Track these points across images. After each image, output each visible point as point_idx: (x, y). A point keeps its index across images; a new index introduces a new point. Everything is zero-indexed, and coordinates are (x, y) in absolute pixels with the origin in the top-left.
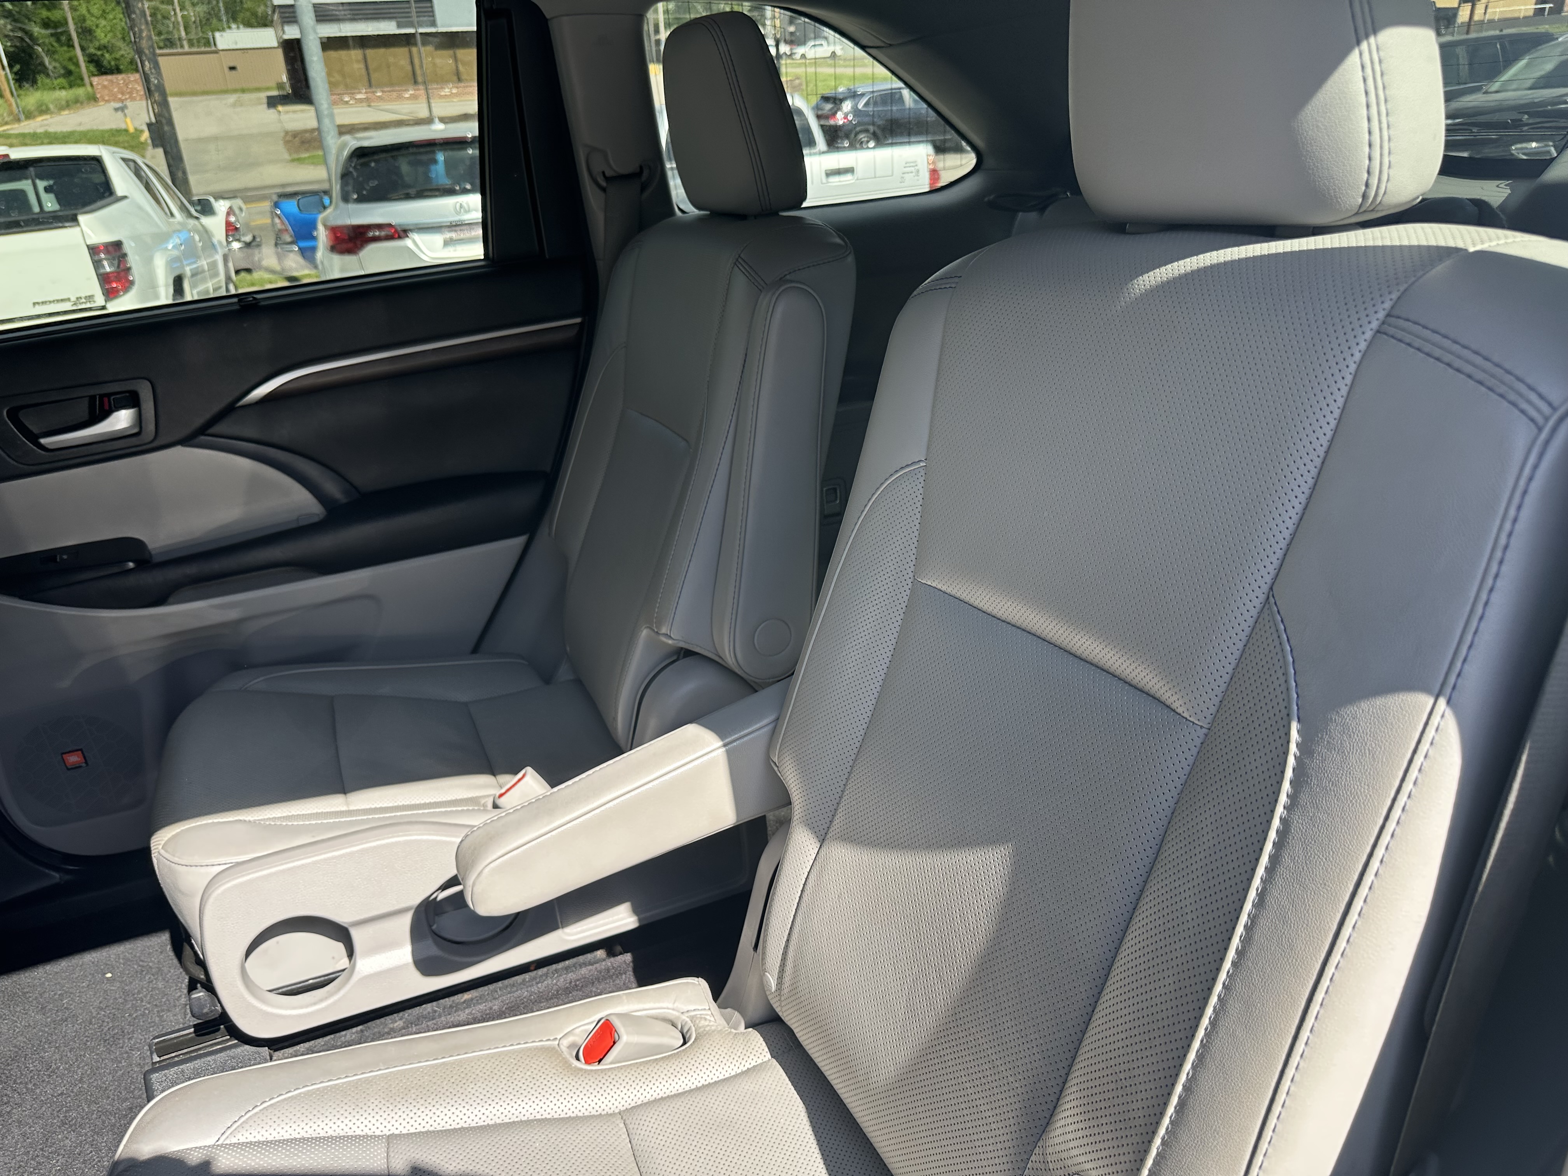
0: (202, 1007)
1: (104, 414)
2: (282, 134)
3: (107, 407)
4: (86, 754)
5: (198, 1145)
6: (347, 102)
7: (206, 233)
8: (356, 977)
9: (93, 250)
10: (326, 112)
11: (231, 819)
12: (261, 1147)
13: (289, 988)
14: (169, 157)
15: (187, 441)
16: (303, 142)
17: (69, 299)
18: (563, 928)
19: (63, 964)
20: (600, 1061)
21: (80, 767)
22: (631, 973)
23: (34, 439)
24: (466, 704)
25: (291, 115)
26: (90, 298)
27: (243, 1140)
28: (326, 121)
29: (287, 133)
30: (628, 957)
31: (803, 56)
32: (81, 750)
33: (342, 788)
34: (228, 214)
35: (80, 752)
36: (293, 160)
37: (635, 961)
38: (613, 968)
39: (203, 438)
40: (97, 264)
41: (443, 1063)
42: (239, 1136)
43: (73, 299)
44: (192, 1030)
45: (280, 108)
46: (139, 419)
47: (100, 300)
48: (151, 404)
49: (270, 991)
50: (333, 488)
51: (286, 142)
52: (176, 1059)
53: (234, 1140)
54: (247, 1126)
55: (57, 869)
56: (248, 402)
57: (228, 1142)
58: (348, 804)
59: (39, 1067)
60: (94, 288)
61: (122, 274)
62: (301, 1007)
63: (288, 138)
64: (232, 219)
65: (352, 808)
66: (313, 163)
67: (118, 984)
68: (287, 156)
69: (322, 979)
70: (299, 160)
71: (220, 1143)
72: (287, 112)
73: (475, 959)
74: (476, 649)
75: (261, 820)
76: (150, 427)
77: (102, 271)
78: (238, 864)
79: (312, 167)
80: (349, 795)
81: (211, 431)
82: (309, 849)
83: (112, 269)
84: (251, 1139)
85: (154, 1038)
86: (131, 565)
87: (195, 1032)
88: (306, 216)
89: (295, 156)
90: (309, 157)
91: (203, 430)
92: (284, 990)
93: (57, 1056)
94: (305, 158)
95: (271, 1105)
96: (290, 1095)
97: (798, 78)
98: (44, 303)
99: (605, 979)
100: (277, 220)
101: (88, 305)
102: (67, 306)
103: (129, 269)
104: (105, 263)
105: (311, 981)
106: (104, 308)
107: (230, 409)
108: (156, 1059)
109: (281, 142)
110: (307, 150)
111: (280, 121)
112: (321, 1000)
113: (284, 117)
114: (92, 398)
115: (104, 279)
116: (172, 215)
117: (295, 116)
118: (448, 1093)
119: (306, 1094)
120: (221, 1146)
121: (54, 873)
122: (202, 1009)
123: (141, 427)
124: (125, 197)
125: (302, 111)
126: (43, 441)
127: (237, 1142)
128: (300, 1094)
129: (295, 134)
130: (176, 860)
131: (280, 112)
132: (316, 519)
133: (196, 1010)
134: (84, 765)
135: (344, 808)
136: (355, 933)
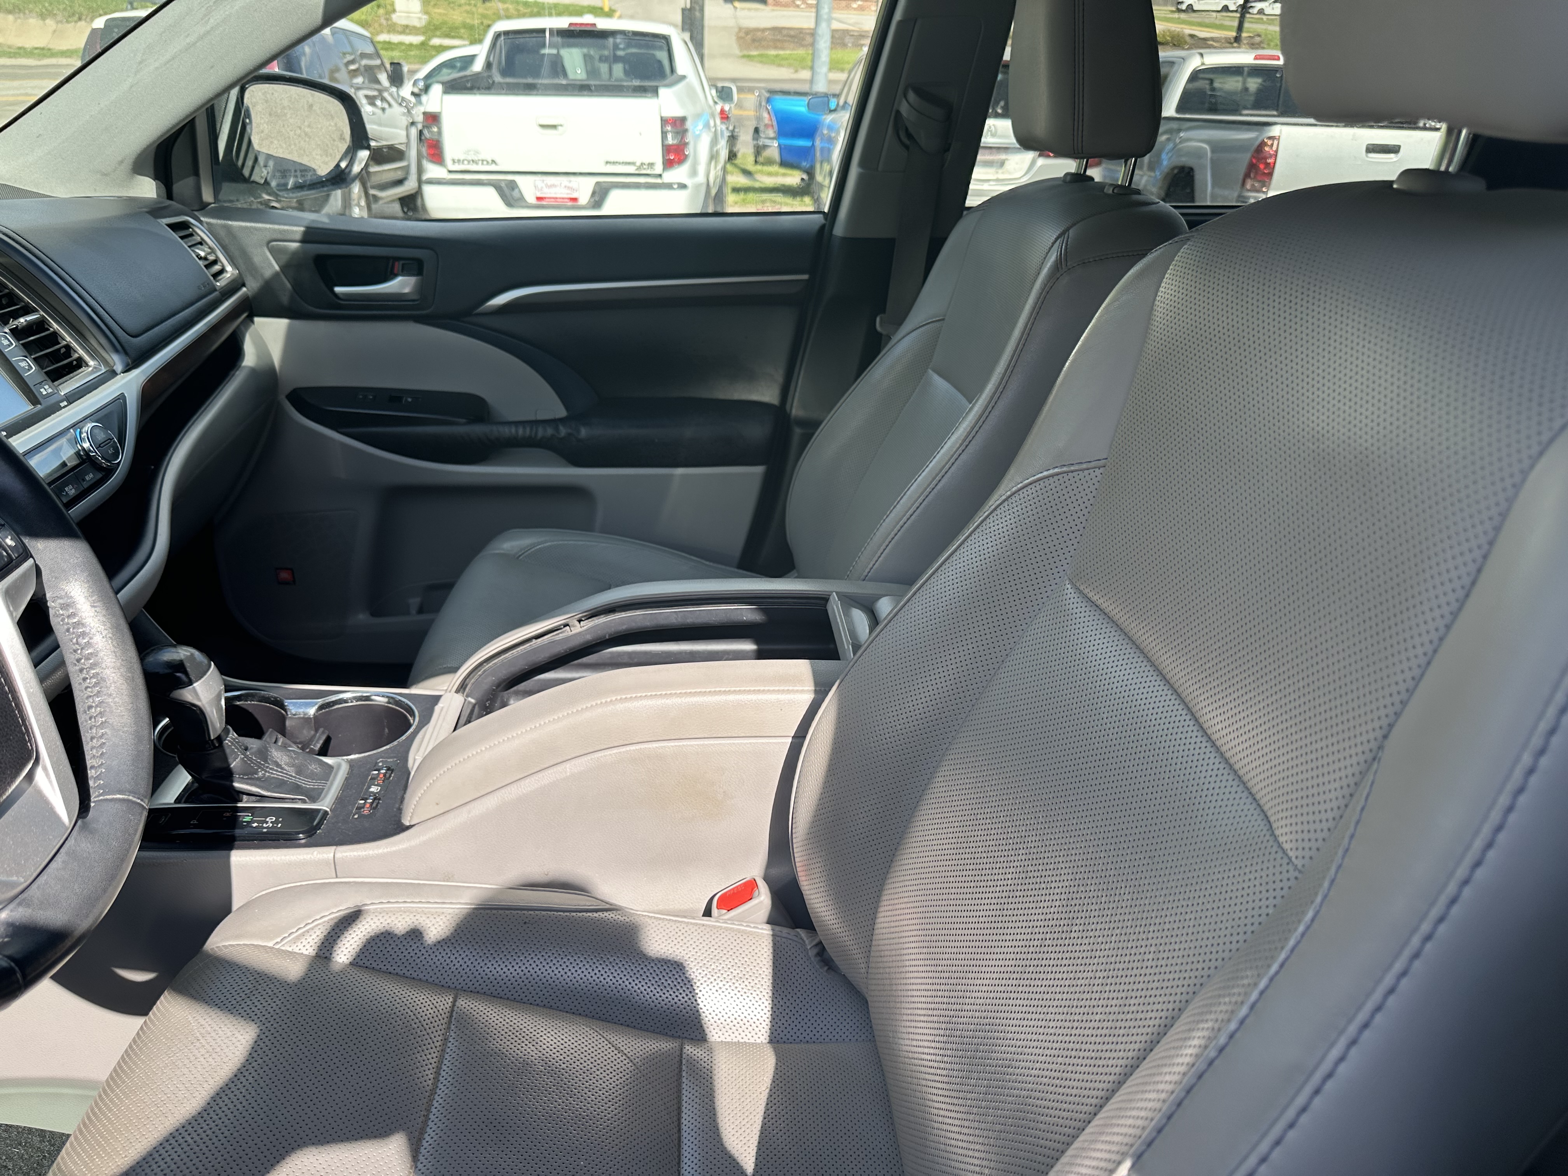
2: (736, 30)
6: (798, 6)
9: (664, 121)
10: (825, 17)
16: (754, 40)
17: (633, 164)
25: (746, 13)
26: (651, 165)
28: (824, 25)
29: (740, 29)
31: (1261, 12)
36: (744, 56)
40: (664, 134)
43: (638, 164)
45: (737, 4)
47: (659, 168)
51: (739, 39)
60: (657, 157)
61: (681, 148)
63: (742, 34)
66: (761, 62)
68: (737, 52)
70: (749, 57)
72: (743, 9)
77: (666, 142)
79: (759, 65)
83: (675, 142)
88: (812, 116)
89: (746, 53)
90: (759, 55)
94: (753, 56)
97: (1259, 36)
98: (614, 163)
100: (766, 115)
101: (648, 172)
102: (631, 169)
103: (687, 144)
104: (670, 135)
106: (660, 176)
109: (734, 38)
110: (757, 48)
111: (735, 17)
113: (739, 13)
115: (667, 149)
117: (752, 13)
124: (683, 79)
125: (756, 10)
129: (748, 31)
131: (735, 8)
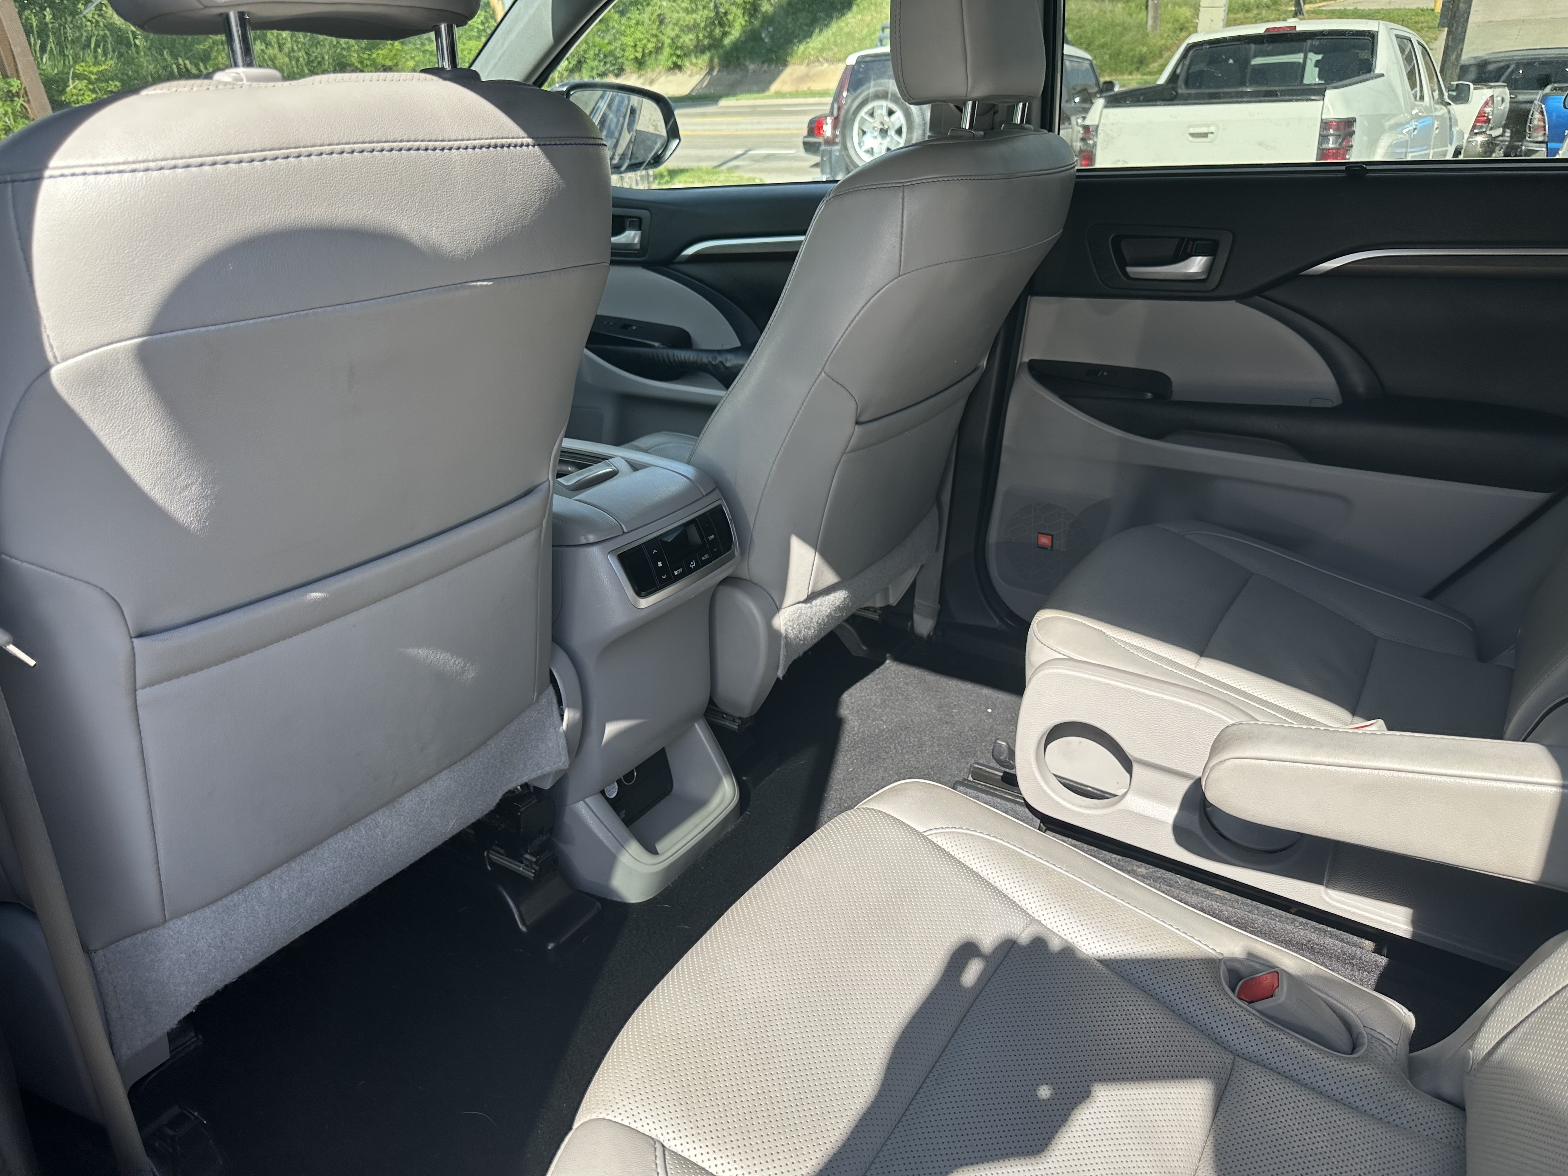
0: (1001, 754)
1: (1182, 256)
3: (1188, 251)
4: (1054, 541)
5: (911, 825)
7: (1452, 121)
8: (1121, 806)
9: (1326, 124)
11: (1095, 627)
12: (945, 856)
13: (1071, 783)
14: (1451, 37)
15: (1242, 298)
18: (1327, 887)
19: (968, 686)
20: (1250, 1003)
21: (1046, 549)
22: (1376, 977)
23: (1123, 264)
24: (1376, 639)
27: (940, 844)
30: (1383, 961)
32: (1052, 536)
33: (1202, 651)
34: (1486, 104)
35: (1050, 537)
37: (1387, 968)
38: (1360, 959)
39: (1257, 298)
40: (1323, 138)
41: (1112, 901)
42: (939, 839)
44: (1001, 774)
46: (1210, 269)
48: (1226, 256)
49: (1055, 776)
50: (1358, 380)
52: (979, 786)
53: (935, 840)
54: (947, 836)
55: (1001, 619)
56: (1312, 273)
57: (930, 837)
58: (1197, 664)
59: (916, 743)
61: (1342, 151)
62: (1070, 802)
64: (1488, 110)
65: (1198, 670)
67: (991, 721)
69: (1099, 792)
71: (925, 834)
73: (1229, 859)
74: (1431, 595)
75: (1117, 639)
76: (1216, 277)
77: (1325, 146)
78: (1071, 659)
80: (1203, 658)
81: (1268, 293)
82: (1129, 677)
83: (1335, 145)
84: (945, 847)
85: (976, 763)
86: (1149, 395)
87: (1002, 777)
91: (1260, 291)
92: (1067, 782)
93: (930, 743)
95: (972, 835)
96: (988, 837)
99: (1345, 962)
100: (1537, 115)
103: (1352, 146)
104: (1331, 139)
105: (1089, 789)
107: (1294, 277)
108: (970, 779)
112: (1087, 807)
114: (1182, 239)
116: (1422, 98)
118: (1099, 925)
119: (1000, 845)
120: (923, 836)
121: (997, 621)
122: (1000, 755)
123: (1208, 276)
124: (1383, 75)
126: (1130, 270)
127: (935, 842)
128: (995, 842)
130: (1039, 636)
132: (1329, 405)
133: (996, 753)
134: (1049, 548)
135: (1192, 667)
136: (1136, 768)
